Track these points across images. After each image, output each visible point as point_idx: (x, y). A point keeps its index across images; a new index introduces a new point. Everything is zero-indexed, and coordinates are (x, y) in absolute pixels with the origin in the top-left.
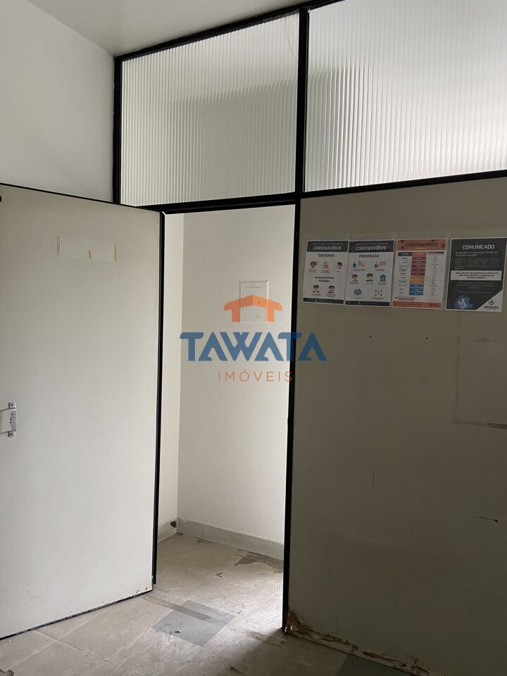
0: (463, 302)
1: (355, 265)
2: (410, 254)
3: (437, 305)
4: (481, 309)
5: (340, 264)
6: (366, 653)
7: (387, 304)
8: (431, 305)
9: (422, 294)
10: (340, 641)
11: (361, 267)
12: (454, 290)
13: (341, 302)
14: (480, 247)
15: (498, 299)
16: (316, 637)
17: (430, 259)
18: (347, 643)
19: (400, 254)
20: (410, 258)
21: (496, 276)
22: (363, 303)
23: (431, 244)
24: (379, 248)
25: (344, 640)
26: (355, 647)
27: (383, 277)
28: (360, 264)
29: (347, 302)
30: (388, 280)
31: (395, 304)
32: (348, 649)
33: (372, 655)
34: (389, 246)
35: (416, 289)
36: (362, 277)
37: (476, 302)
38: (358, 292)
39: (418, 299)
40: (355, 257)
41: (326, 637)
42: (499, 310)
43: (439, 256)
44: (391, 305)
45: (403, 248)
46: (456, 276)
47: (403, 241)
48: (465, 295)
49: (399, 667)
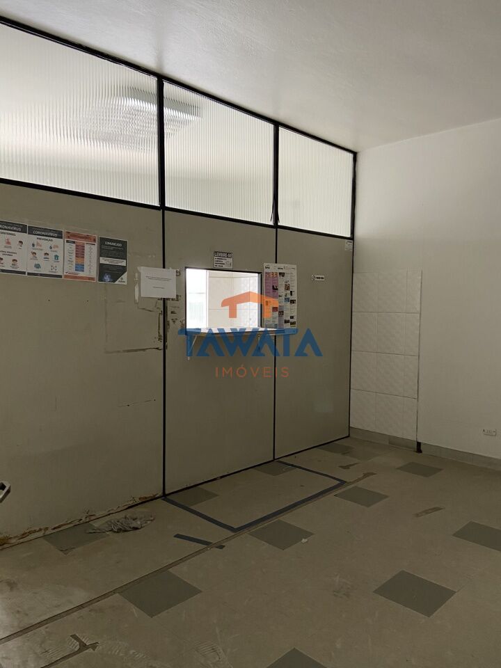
0: (107, 278)
1: (33, 245)
2: (74, 242)
3: (93, 279)
4: (117, 282)
5: (21, 242)
6: (54, 529)
7: (60, 276)
8: (90, 279)
9: (83, 271)
10: (35, 531)
11: (39, 247)
12: (103, 270)
13: (24, 273)
14: (114, 244)
15: (125, 276)
16: (13, 541)
17: (87, 247)
18: (40, 530)
19: (67, 241)
20: (74, 245)
21: (123, 263)
22: (41, 275)
23: (87, 238)
24: (52, 234)
25: (38, 529)
26: (47, 529)
27: (56, 257)
28: (38, 244)
29: (29, 274)
30: (61, 258)
31: (66, 276)
32: (41, 534)
33: (59, 527)
34: (59, 235)
35: (80, 267)
36: (40, 255)
37: (114, 278)
38: (38, 266)
39: (81, 274)
40: (34, 238)
41: (24, 535)
42: (126, 283)
43: (92, 246)
44: (63, 278)
45: (69, 237)
46: (103, 261)
47: (69, 233)
48: (108, 274)
49: (78, 523)
